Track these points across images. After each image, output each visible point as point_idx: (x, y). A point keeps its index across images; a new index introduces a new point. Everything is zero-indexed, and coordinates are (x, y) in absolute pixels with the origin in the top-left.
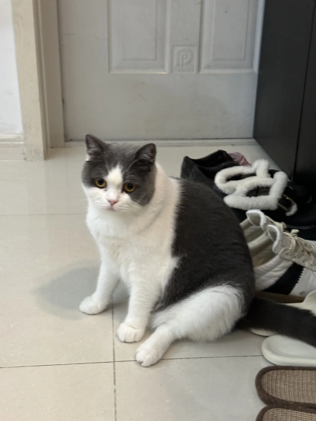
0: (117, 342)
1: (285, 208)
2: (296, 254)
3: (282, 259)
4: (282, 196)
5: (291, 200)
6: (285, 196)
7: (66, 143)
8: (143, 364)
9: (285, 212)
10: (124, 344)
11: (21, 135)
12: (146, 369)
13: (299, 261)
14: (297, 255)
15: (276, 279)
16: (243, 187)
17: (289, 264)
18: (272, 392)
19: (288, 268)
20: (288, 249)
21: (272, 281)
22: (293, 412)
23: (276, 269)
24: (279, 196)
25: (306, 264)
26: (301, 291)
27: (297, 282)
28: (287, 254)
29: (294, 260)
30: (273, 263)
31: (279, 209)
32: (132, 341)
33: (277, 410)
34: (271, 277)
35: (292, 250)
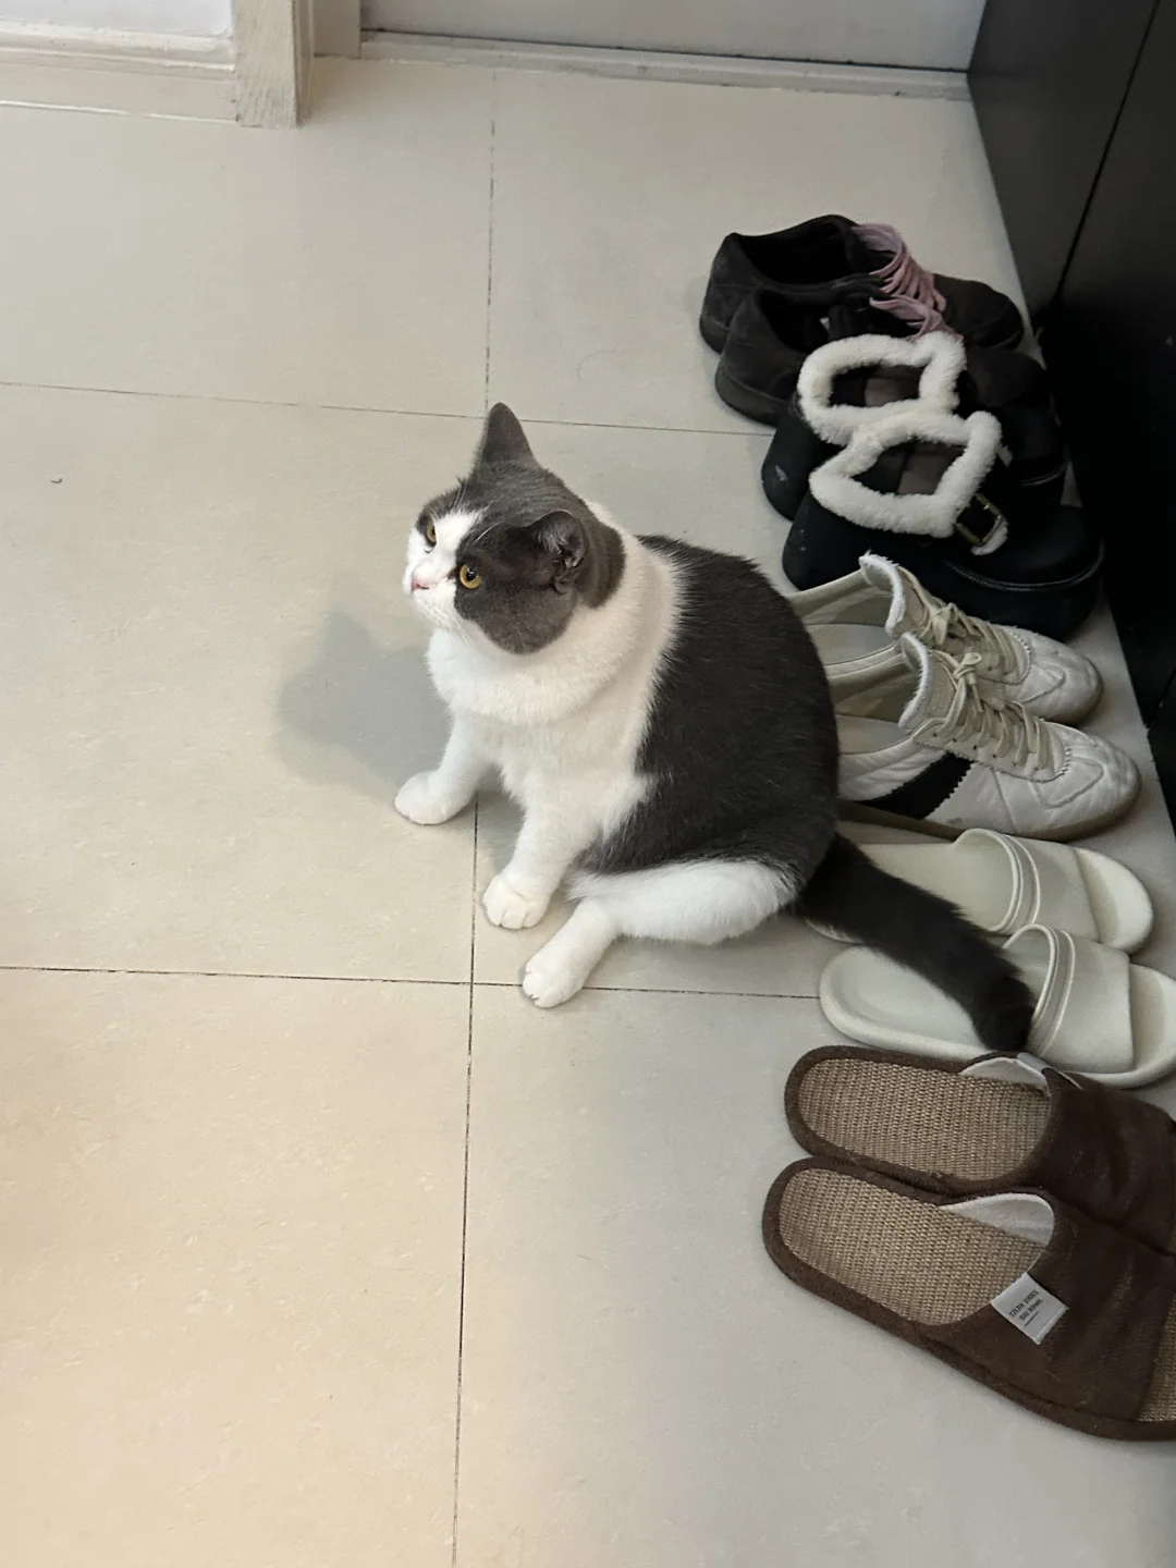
0: (480, 921)
1: (972, 538)
2: (961, 731)
3: (919, 746)
4: (974, 501)
5: (995, 511)
6: (980, 498)
7: (365, 44)
8: (537, 1003)
9: (972, 545)
10: (498, 930)
11: (226, 42)
12: (544, 1013)
13: (960, 749)
14: (962, 735)
15: (895, 786)
16: (872, 434)
17: (938, 755)
18: (818, 1123)
19: (932, 764)
20: (942, 723)
21: (883, 790)
22: (853, 1181)
23: (900, 765)
24: (963, 503)
25: (981, 755)
26: (953, 816)
27: (948, 797)
28: (935, 735)
29: (951, 747)
30: (893, 754)
31: (956, 535)
32: (518, 926)
33: (819, 1173)
34: (882, 781)
35: (949, 726)
